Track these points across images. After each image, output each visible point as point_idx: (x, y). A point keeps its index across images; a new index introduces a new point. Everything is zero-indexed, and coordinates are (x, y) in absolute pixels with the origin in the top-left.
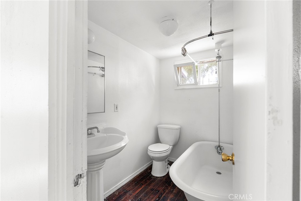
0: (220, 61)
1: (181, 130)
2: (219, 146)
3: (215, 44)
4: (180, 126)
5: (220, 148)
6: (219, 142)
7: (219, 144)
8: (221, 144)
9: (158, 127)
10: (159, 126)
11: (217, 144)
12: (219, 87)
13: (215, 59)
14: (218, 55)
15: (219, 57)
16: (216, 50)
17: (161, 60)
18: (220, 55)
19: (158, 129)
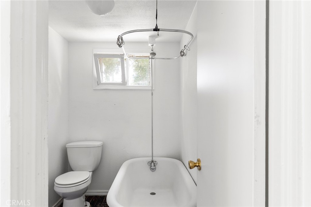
0: (154, 59)
1: (103, 148)
2: (152, 161)
3: (148, 37)
4: (102, 142)
5: (154, 163)
6: (152, 157)
7: (152, 158)
8: (155, 159)
9: (66, 147)
10: (68, 145)
11: (150, 159)
12: (152, 90)
13: (148, 55)
14: (152, 52)
15: (153, 54)
16: (150, 45)
17: (70, 43)
18: (155, 51)
19: (68, 149)
